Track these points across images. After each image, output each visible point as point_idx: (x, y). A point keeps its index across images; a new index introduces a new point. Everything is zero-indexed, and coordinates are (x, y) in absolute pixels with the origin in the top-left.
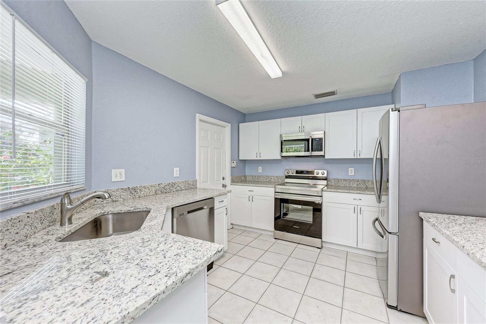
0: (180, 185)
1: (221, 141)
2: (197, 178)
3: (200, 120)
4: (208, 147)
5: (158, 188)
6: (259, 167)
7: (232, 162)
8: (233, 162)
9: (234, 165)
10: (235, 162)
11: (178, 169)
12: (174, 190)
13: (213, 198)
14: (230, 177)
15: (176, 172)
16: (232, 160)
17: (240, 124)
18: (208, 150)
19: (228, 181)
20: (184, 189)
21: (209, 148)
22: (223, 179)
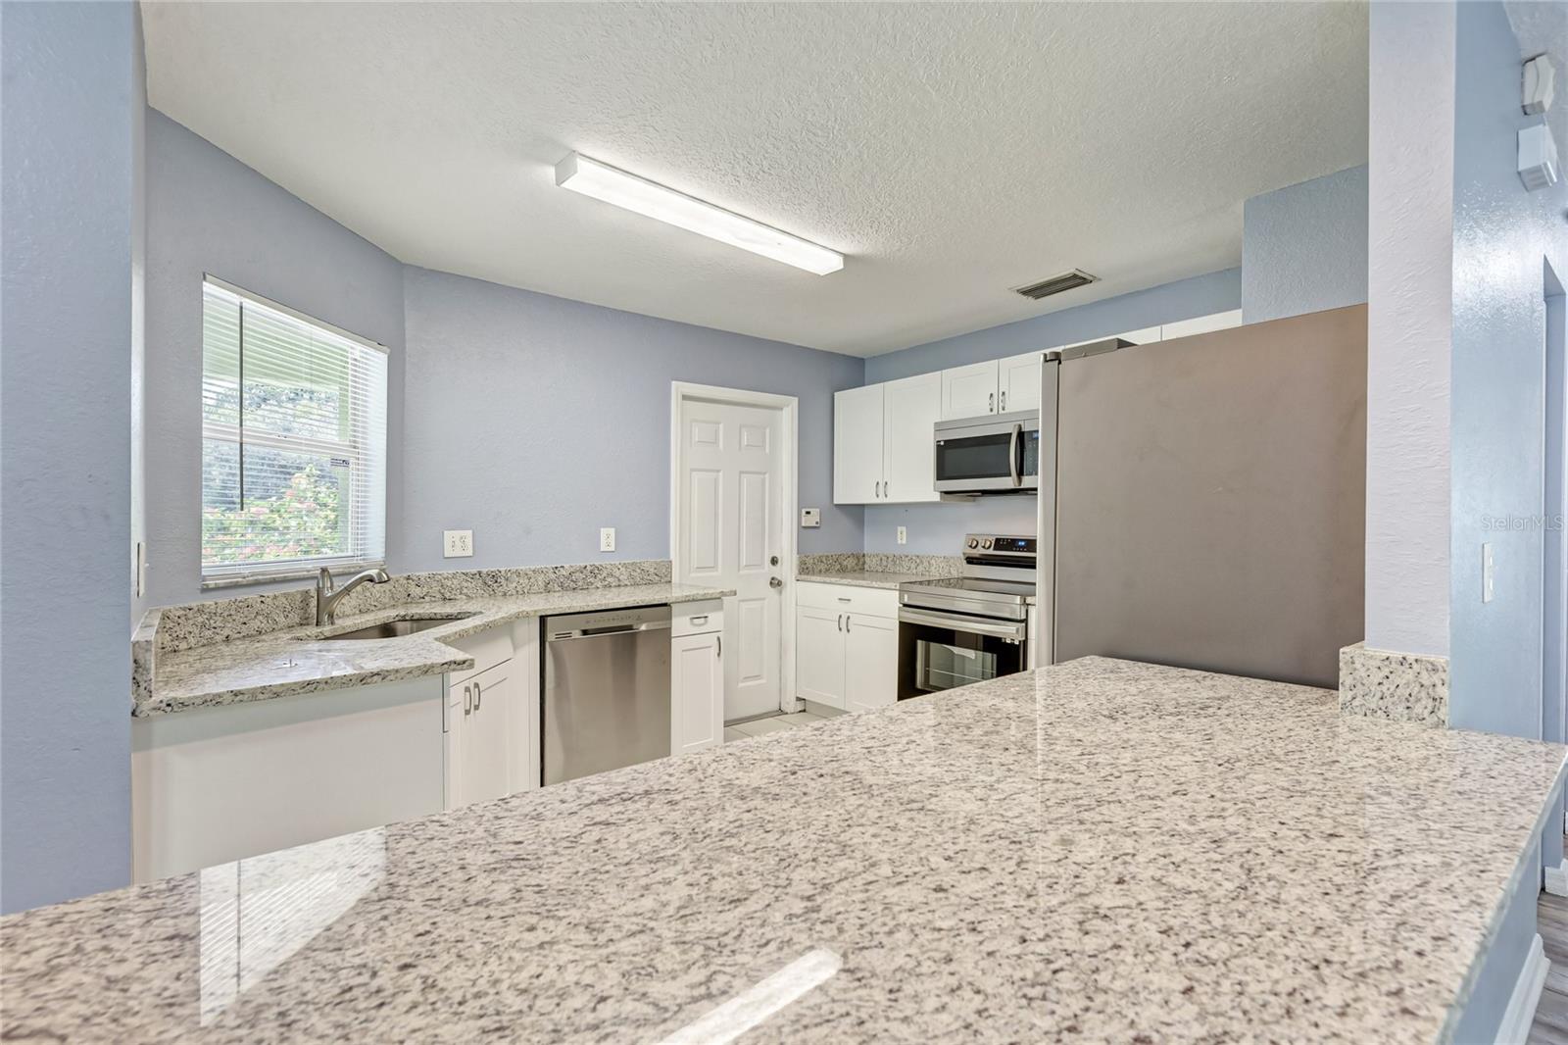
0: (617, 574)
1: (767, 451)
2: (673, 556)
3: (685, 397)
4: (718, 471)
5: (553, 576)
6: (899, 529)
7: (804, 511)
8: (808, 513)
9: (811, 521)
10: (815, 512)
11: (612, 531)
12: (599, 584)
13: (665, 605)
14: (795, 556)
15: (607, 538)
16: (803, 504)
17: (836, 394)
18: (716, 481)
19: (788, 570)
20: (627, 582)
21: (721, 474)
22: (774, 561)
